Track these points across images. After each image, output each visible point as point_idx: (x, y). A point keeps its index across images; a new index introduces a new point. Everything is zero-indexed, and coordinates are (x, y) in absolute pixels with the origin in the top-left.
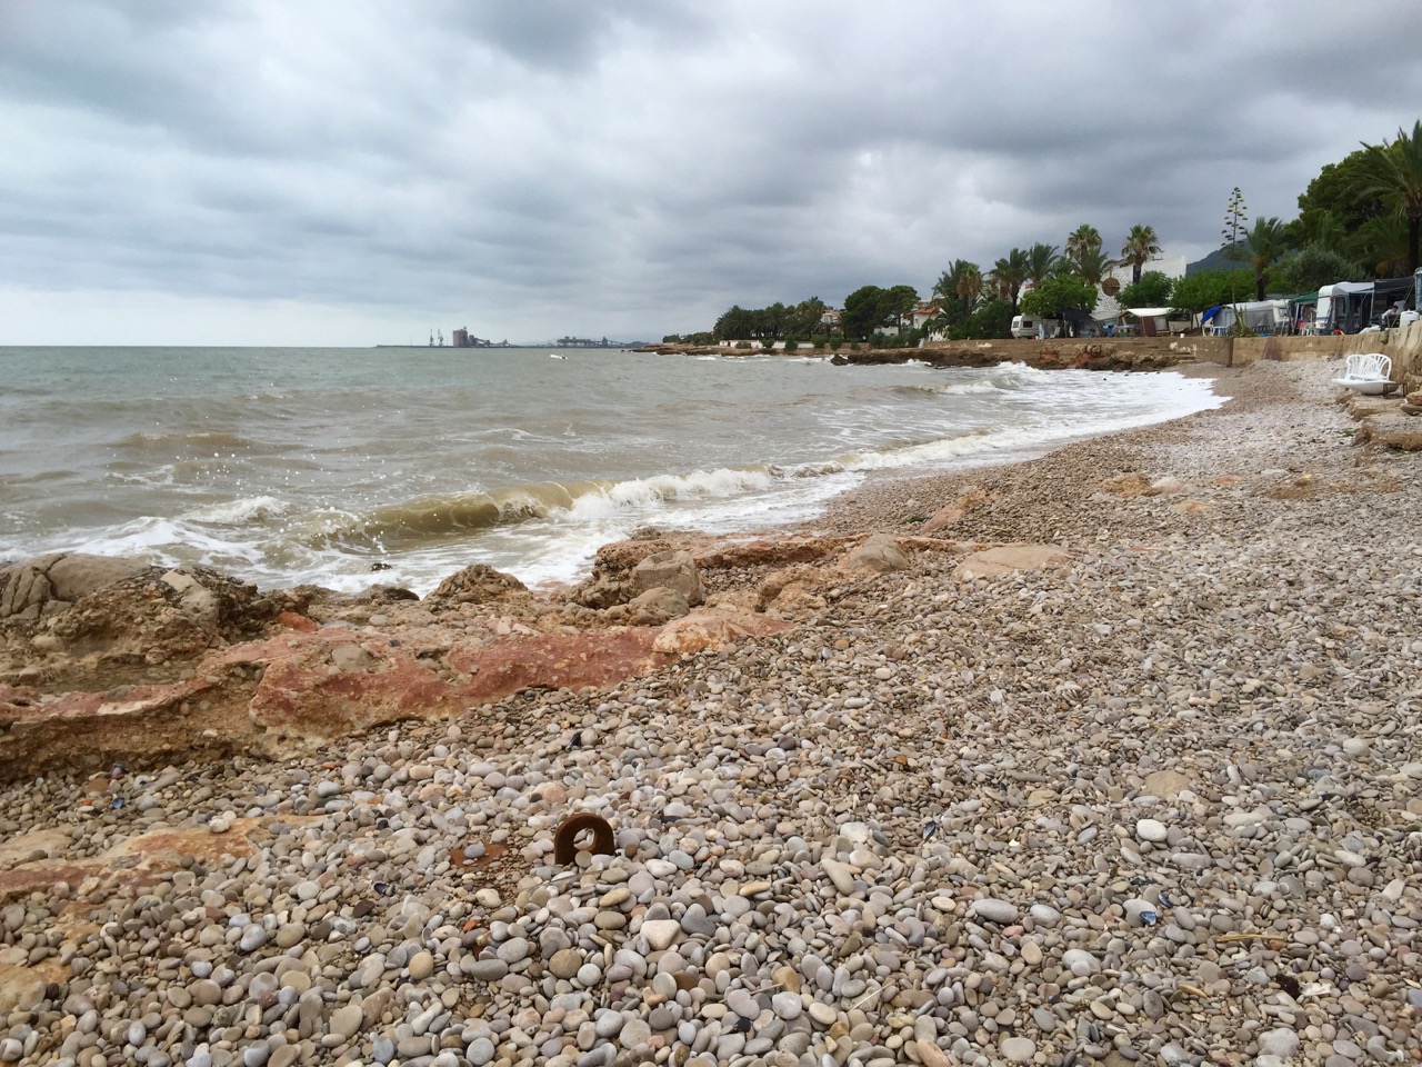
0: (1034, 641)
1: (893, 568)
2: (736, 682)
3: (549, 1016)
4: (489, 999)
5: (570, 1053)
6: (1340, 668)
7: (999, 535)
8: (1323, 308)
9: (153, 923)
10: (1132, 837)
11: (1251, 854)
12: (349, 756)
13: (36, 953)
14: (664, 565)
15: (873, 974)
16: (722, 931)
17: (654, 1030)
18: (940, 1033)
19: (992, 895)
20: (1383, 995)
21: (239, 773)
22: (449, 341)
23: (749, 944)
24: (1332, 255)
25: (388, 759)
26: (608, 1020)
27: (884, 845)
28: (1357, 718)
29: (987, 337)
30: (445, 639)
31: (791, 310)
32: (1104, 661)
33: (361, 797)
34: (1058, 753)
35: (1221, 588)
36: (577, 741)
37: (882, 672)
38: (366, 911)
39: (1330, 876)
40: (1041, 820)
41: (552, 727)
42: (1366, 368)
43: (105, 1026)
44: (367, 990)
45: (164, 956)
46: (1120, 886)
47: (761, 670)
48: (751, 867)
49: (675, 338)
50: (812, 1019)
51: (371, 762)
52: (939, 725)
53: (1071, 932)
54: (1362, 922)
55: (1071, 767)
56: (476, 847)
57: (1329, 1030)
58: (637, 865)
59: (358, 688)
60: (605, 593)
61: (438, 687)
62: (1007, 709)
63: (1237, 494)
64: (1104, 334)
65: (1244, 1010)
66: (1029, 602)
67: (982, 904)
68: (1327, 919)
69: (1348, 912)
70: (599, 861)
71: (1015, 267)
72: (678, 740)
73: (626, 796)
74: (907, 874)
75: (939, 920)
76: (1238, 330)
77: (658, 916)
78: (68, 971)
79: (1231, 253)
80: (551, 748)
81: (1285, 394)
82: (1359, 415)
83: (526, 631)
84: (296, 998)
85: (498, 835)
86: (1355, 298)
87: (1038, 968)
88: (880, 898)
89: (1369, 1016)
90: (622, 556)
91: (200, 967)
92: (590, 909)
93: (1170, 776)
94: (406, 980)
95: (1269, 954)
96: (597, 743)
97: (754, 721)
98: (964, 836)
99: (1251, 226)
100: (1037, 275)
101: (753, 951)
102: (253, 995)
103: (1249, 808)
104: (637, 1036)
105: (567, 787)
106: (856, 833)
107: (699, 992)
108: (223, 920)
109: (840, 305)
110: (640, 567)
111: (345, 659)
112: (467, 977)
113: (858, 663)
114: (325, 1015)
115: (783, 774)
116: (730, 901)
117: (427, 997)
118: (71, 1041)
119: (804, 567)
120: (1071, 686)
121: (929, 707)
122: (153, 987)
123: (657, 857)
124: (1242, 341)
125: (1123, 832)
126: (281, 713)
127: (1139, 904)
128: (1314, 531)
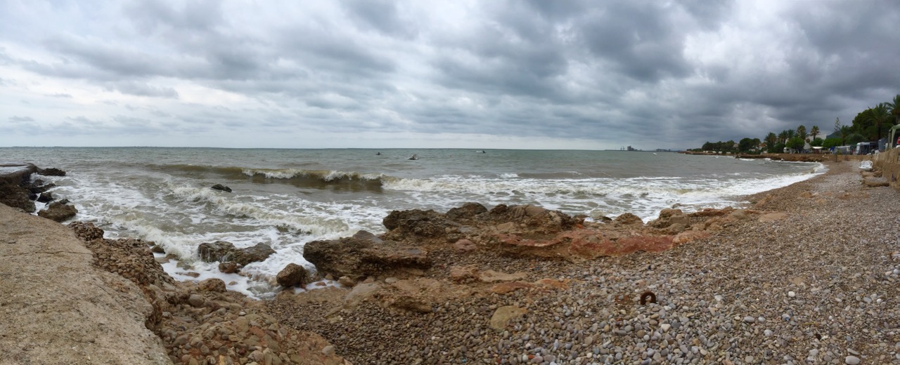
0: (774, 240)
1: (742, 218)
2: (694, 252)
3: (636, 348)
4: (622, 341)
5: (640, 360)
6: (846, 247)
7: (773, 208)
8: (858, 148)
9: (546, 303)
10: (787, 296)
11: (815, 299)
12: (592, 265)
13: (522, 305)
14: (680, 216)
15: (717, 340)
16: (681, 327)
17: (662, 356)
18: (731, 356)
19: (749, 315)
20: (840, 338)
21: (565, 265)
22: (626, 149)
23: (688, 331)
24: (860, 135)
25: (601, 267)
26: (650, 351)
27: (725, 301)
28: (846, 261)
29: (778, 152)
30: (617, 235)
31: (724, 143)
32: (789, 246)
33: (594, 277)
34: (773, 273)
35: (821, 225)
36: (650, 268)
37: (733, 250)
38: (594, 311)
39: (833, 305)
40: (765, 292)
41: (643, 263)
42: (867, 165)
43: (536, 328)
44: (594, 333)
45: (549, 313)
46: (781, 311)
47: (701, 249)
48: (691, 308)
49: (690, 150)
50: (701, 354)
51: (597, 267)
52: (745, 265)
53: (767, 324)
54: (839, 318)
55: (776, 276)
56: (621, 297)
57: (826, 348)
58: (661, 307)
59: (594, 247)
60: (662, 223)
61: (615, 248)
62: (762, 260)
63: (832, 197)
64: (807, 153)
65: (806, 344)
66: (774, 229)
67: (747, 318)
68: (831, 317)
69: (836, 315)
70: (652, 305)
71: (784, 135)
72: (676, 269)
73: (661, 286)
74: (729, 310)
75: (735, 324)
76: (839, 153)
77: (665, 323)
78: (528, 311)
79: (836, 134)
80: (643, 269)
81: (848, 170)
82: (864, 177)
83: (639, 235)
84: (577, 332)
85: (627, 294)
86: (866, 146)
87: (758, 335)
88: (722, 317)
89: (836, 344)
90: (668, 213)
91: (557, 318)
92: (648, 319)
93: (799, 278)
94: (603, 332)
95: (814, 328)
96: (655, 269)
97: (697, 264)
98: (746, 298)
99: (841, 127)
100: (790, 137)
101: (688, 333)
102: (568, 329)
103: (817, 287)
104: (658, 358)
105: (645, 282)
106: (718, 298)
107: (674, 345)
108: (562, 306)
109: (739, 143)
110: (672, 216)
111: (592, 239)
112: (617, 334)
113: (727, 247)
114: (584, 338)
115: (703, 280)
116: (684, 319)
117: (607, 338)
118: (529, 330)
119: (718, 218)
120: (780, 253)
121: (743, 260)
122: (546, 321)
123: (667, 305)
124: (839, 156)
125: (785, 295)
126: (575, 251)
127: (786, 315)
128: (847, 209)
